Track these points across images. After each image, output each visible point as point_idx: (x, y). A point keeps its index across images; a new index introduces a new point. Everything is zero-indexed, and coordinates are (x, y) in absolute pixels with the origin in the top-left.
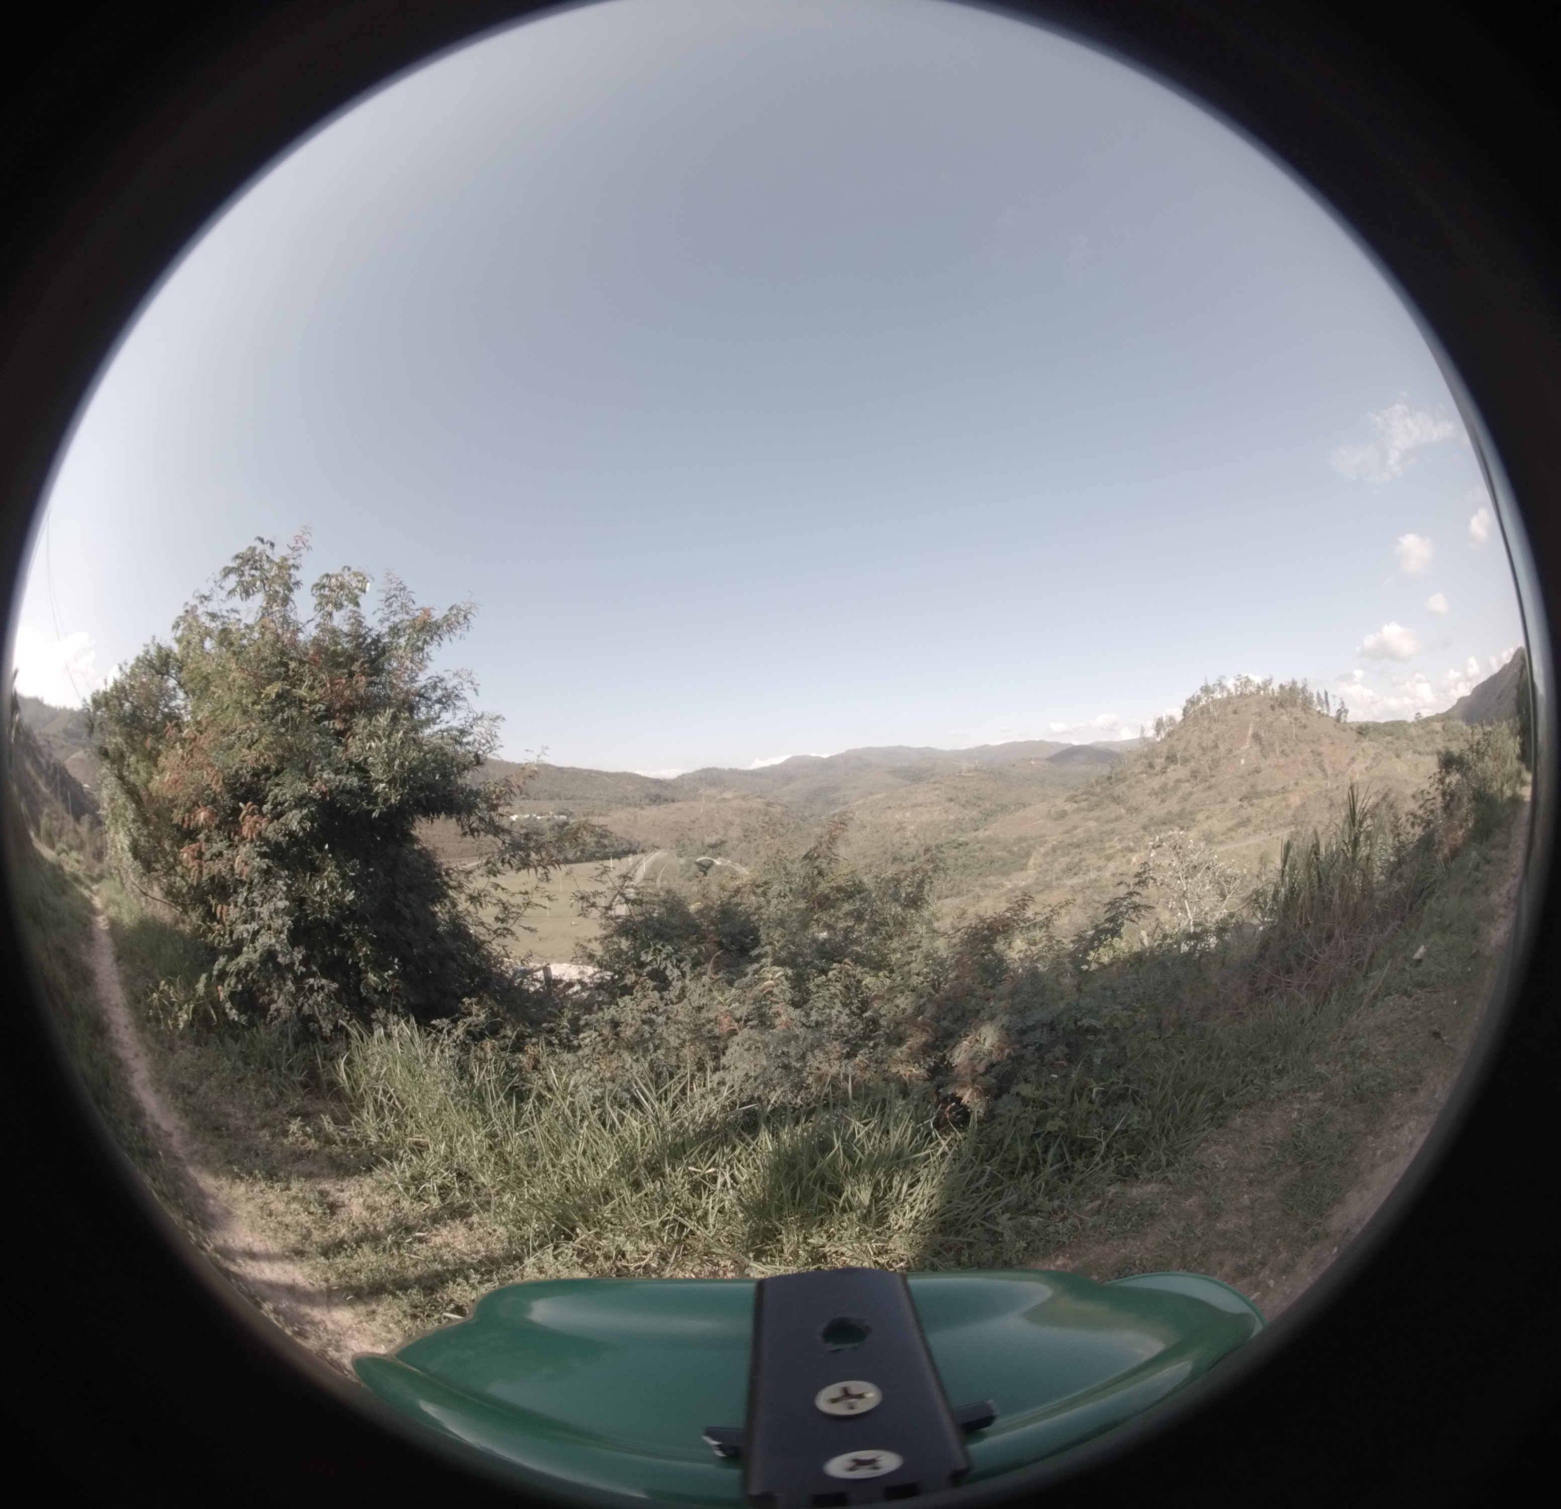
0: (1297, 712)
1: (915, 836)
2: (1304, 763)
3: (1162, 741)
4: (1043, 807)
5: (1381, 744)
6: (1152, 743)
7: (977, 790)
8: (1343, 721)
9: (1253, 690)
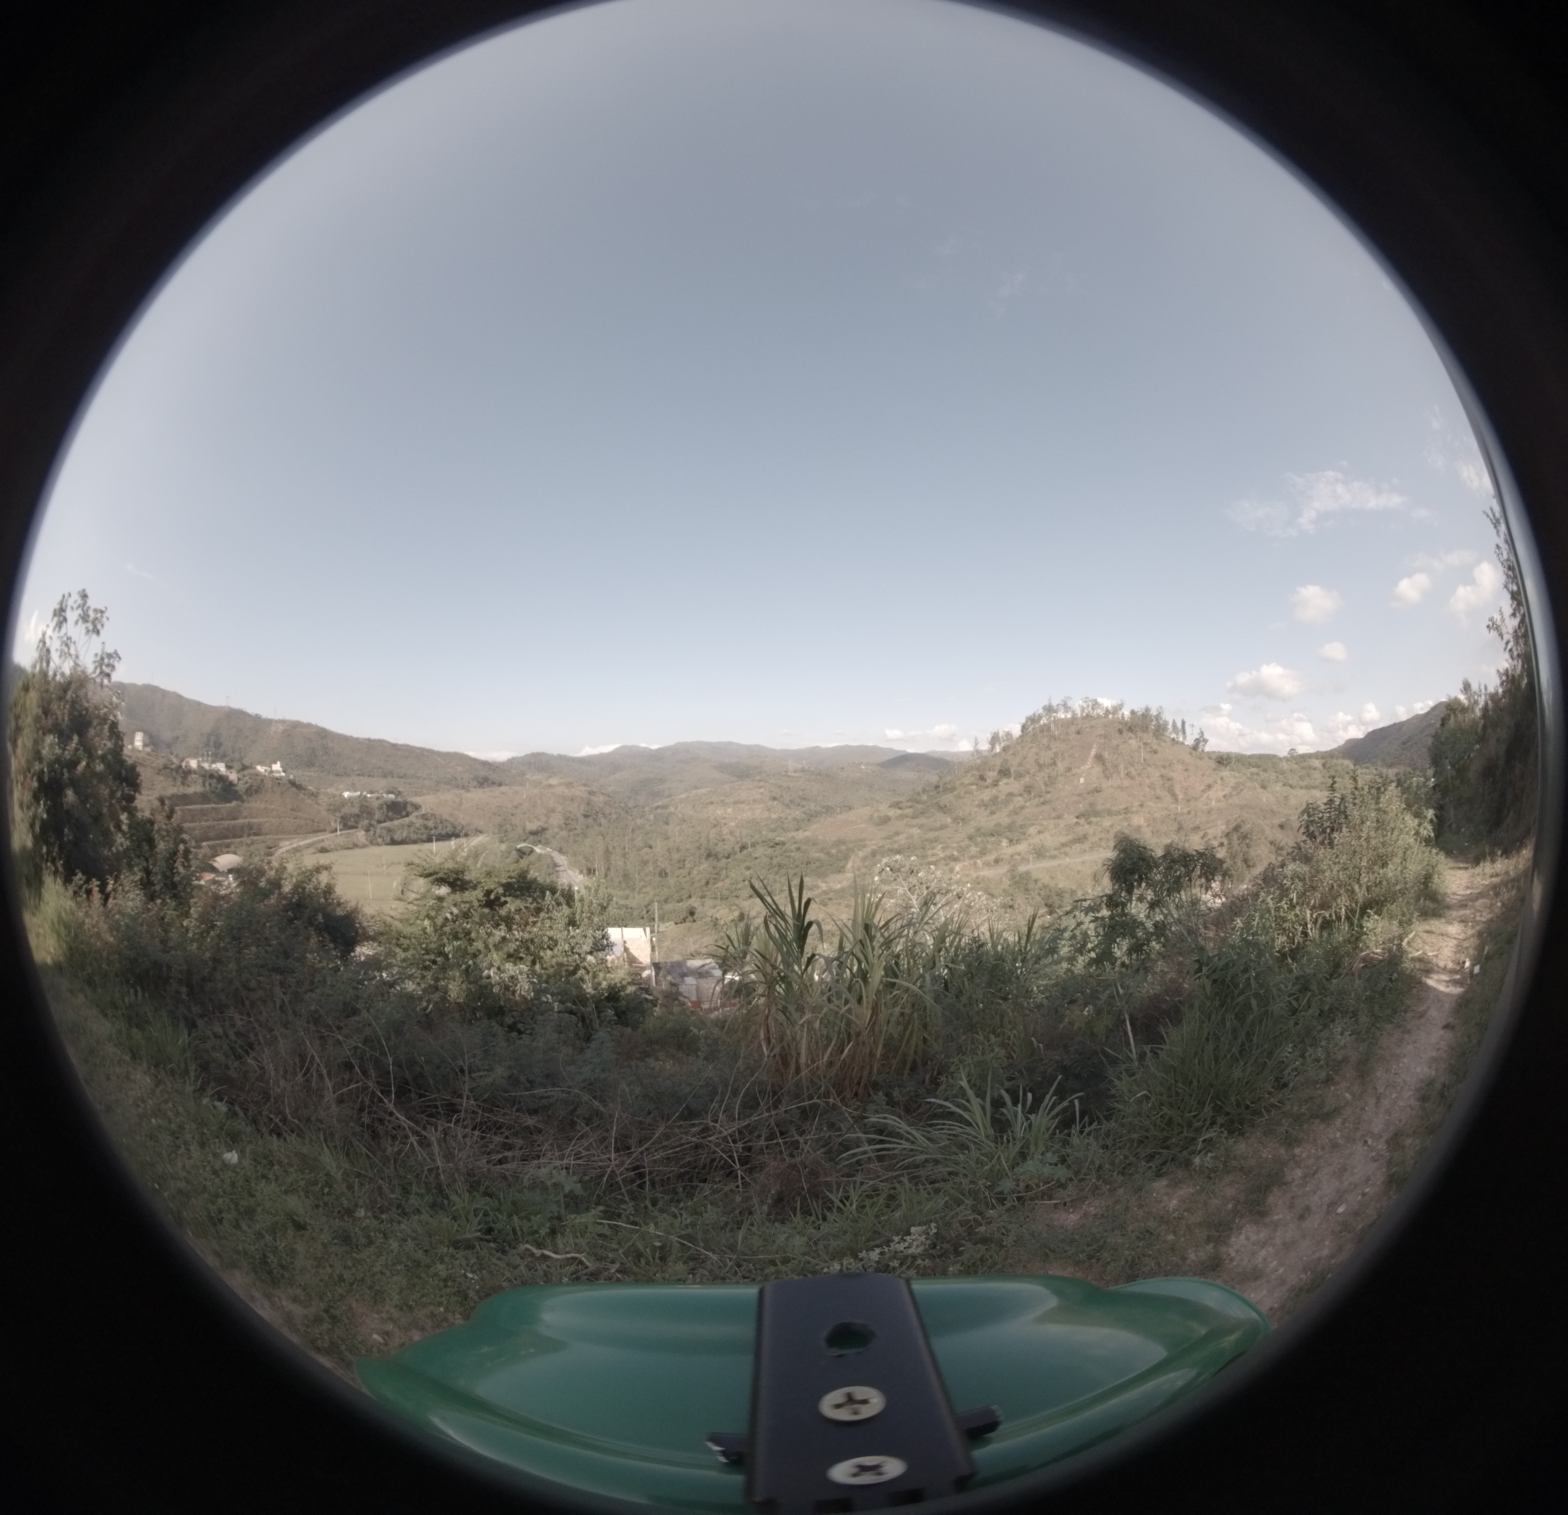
0: (1149, 738)
1: (731, 833)
2: (1152, 786)
3: (996, 755)
4: (866, 811)
5: (1244, 774)
6: (986, 757)
7: (803, 790)
8: (1200, 750)
9: (1101, 713)
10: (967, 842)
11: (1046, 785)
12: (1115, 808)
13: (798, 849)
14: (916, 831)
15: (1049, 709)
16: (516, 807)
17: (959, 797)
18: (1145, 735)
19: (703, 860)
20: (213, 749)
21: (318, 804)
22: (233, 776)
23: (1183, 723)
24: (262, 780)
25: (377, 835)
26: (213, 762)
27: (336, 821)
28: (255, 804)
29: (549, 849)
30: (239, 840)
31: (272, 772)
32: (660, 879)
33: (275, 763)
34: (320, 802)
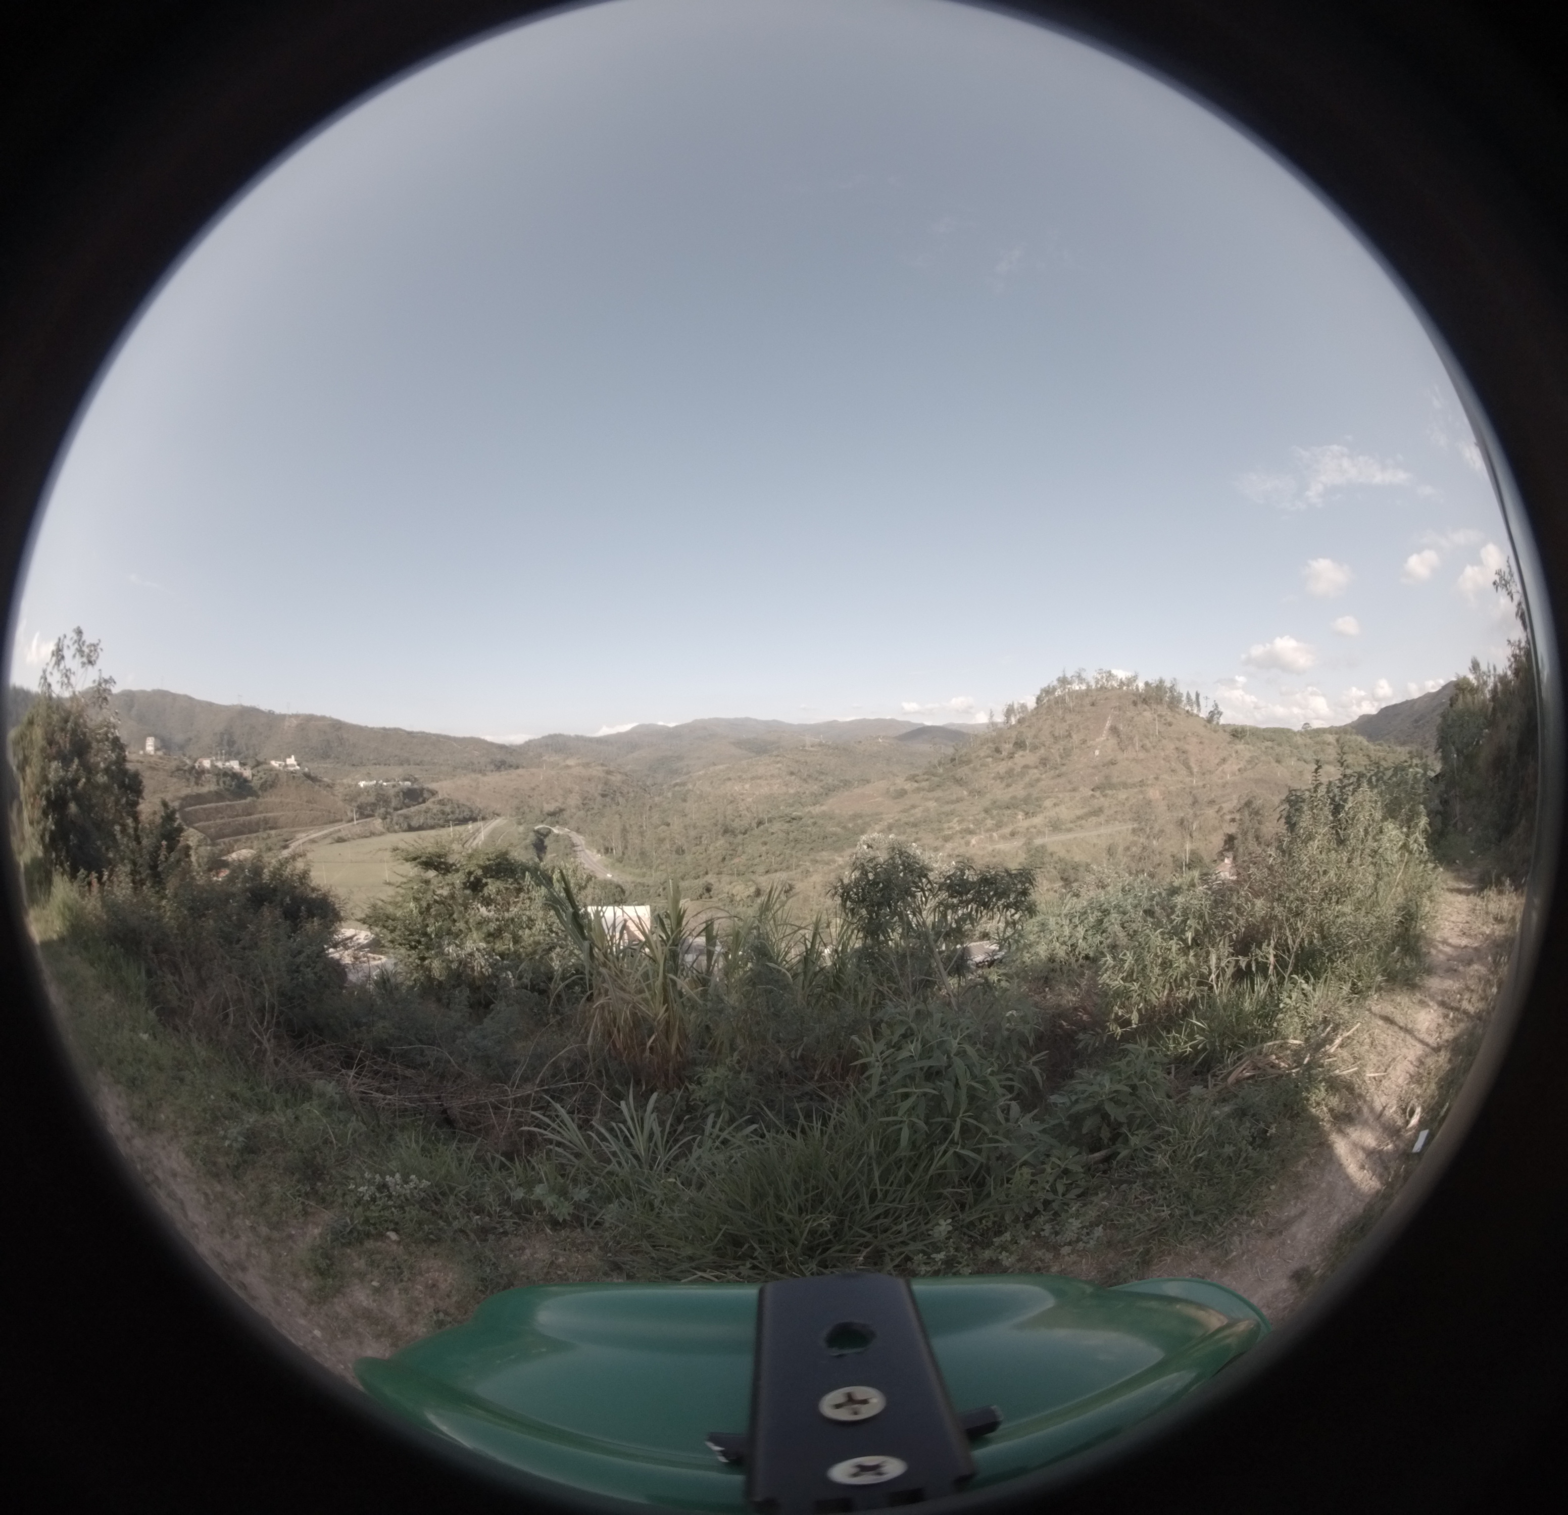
1: (748, 809)
2: (1167, 759)
3: (1011, 727)
4: (882, 785)
5: (1259, 748)
6: (1001, 729)
7: (820, 765)
8: (1215, 723)
9: (1115, 684)
10: (983, 815)
11: (1062, 758)
12: (1130, 781)
13: (815, 824)
14: (932, 804)
15: (1063, 681)
16: (533, 789)
17: (975, 770)
18: (1159, 707)
19: (720, 837)
20: (227, 748)
21: (334, 795)
22: (247, 773)
23: (1198, 695)
24: (277, 775)
25: (394, 822)
26: (228, 760)
27: (352, 811)
28: (270, 798)
29: (567, 830)
30: (255, 835)
31: (286, 766)
32: (677, 856)
33: (290, 757)
34: (336, 793)
